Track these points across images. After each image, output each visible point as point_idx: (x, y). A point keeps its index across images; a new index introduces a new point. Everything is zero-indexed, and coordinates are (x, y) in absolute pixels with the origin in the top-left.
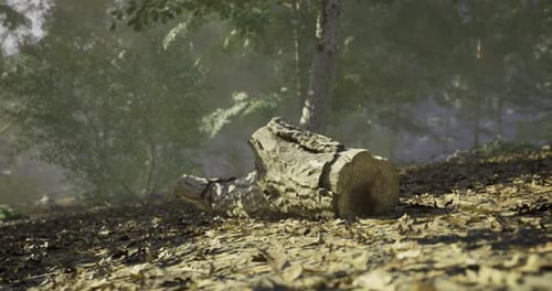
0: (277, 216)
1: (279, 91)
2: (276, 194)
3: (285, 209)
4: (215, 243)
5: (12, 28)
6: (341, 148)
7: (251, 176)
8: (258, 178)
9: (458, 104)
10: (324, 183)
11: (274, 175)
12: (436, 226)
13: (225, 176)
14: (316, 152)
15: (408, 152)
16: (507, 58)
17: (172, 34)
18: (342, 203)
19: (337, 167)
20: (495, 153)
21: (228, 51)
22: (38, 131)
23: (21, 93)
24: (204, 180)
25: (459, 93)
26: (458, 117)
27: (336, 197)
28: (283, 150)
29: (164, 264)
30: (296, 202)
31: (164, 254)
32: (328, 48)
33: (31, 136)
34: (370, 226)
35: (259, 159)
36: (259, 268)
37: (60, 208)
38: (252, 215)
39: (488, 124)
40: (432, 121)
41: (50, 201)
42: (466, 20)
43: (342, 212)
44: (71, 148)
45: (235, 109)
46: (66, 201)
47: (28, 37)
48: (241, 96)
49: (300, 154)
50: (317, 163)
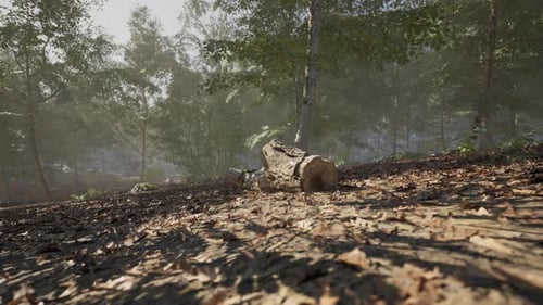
0: (274, 190)
1: (286, 125)
2: (273, 179)
3: (278, 187)
4: (238, 204)
5: (152, 94)
6: (307, 155)
7: (263, 169)
8: (266, 170)
9: (384, 132)
10: (296, 173)
11: (272, 169)
12: (351, 196)
13: (251, 169)
14: (293, 157)
15: (357, 158)
16: (412, 106)
17: (230, 96)
18: (306, 184)
19: (303, 165)
20: (403, 158)
21: (260, 104)
22: (162, 146)
23: (155, 126)
24: (240, 171)
25: (385, 126)
26: (385, 139)
27: (301, 180)
28: (277, 156)
29: (211, 213)
30: (283, 183)
31: (212, 208)
32: (310, 102)
33: (159, 148)
34: (319, 196)
35: (266, 161)
36: (253, 216)
37: (175, 185)
38: (262, 189)
39: (401, 142)
40: (370, 141)
41: (171, 180)
42: (389, 86)
43: (305, 188)
44: (179, 154)
45: (263, 134)
46: (178, 181)
47: (159, 98)
48: (267, 127)
49: (286, 158)
50: (293, 163)
